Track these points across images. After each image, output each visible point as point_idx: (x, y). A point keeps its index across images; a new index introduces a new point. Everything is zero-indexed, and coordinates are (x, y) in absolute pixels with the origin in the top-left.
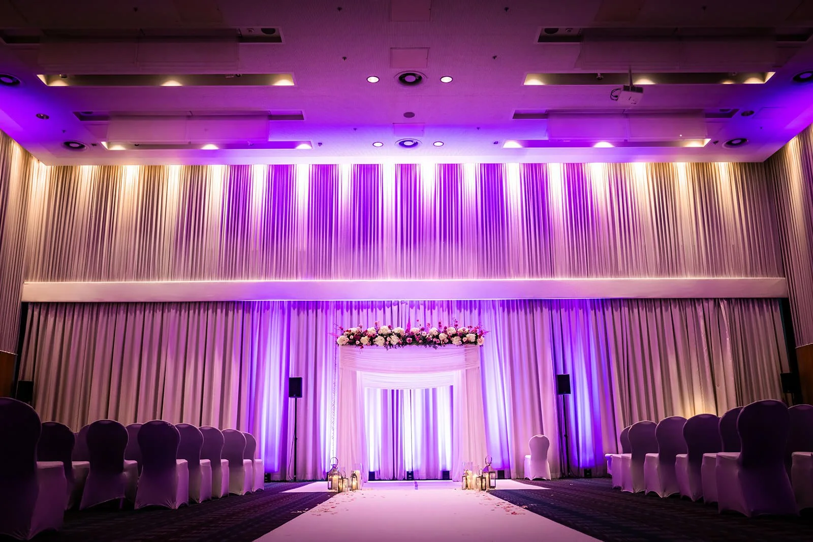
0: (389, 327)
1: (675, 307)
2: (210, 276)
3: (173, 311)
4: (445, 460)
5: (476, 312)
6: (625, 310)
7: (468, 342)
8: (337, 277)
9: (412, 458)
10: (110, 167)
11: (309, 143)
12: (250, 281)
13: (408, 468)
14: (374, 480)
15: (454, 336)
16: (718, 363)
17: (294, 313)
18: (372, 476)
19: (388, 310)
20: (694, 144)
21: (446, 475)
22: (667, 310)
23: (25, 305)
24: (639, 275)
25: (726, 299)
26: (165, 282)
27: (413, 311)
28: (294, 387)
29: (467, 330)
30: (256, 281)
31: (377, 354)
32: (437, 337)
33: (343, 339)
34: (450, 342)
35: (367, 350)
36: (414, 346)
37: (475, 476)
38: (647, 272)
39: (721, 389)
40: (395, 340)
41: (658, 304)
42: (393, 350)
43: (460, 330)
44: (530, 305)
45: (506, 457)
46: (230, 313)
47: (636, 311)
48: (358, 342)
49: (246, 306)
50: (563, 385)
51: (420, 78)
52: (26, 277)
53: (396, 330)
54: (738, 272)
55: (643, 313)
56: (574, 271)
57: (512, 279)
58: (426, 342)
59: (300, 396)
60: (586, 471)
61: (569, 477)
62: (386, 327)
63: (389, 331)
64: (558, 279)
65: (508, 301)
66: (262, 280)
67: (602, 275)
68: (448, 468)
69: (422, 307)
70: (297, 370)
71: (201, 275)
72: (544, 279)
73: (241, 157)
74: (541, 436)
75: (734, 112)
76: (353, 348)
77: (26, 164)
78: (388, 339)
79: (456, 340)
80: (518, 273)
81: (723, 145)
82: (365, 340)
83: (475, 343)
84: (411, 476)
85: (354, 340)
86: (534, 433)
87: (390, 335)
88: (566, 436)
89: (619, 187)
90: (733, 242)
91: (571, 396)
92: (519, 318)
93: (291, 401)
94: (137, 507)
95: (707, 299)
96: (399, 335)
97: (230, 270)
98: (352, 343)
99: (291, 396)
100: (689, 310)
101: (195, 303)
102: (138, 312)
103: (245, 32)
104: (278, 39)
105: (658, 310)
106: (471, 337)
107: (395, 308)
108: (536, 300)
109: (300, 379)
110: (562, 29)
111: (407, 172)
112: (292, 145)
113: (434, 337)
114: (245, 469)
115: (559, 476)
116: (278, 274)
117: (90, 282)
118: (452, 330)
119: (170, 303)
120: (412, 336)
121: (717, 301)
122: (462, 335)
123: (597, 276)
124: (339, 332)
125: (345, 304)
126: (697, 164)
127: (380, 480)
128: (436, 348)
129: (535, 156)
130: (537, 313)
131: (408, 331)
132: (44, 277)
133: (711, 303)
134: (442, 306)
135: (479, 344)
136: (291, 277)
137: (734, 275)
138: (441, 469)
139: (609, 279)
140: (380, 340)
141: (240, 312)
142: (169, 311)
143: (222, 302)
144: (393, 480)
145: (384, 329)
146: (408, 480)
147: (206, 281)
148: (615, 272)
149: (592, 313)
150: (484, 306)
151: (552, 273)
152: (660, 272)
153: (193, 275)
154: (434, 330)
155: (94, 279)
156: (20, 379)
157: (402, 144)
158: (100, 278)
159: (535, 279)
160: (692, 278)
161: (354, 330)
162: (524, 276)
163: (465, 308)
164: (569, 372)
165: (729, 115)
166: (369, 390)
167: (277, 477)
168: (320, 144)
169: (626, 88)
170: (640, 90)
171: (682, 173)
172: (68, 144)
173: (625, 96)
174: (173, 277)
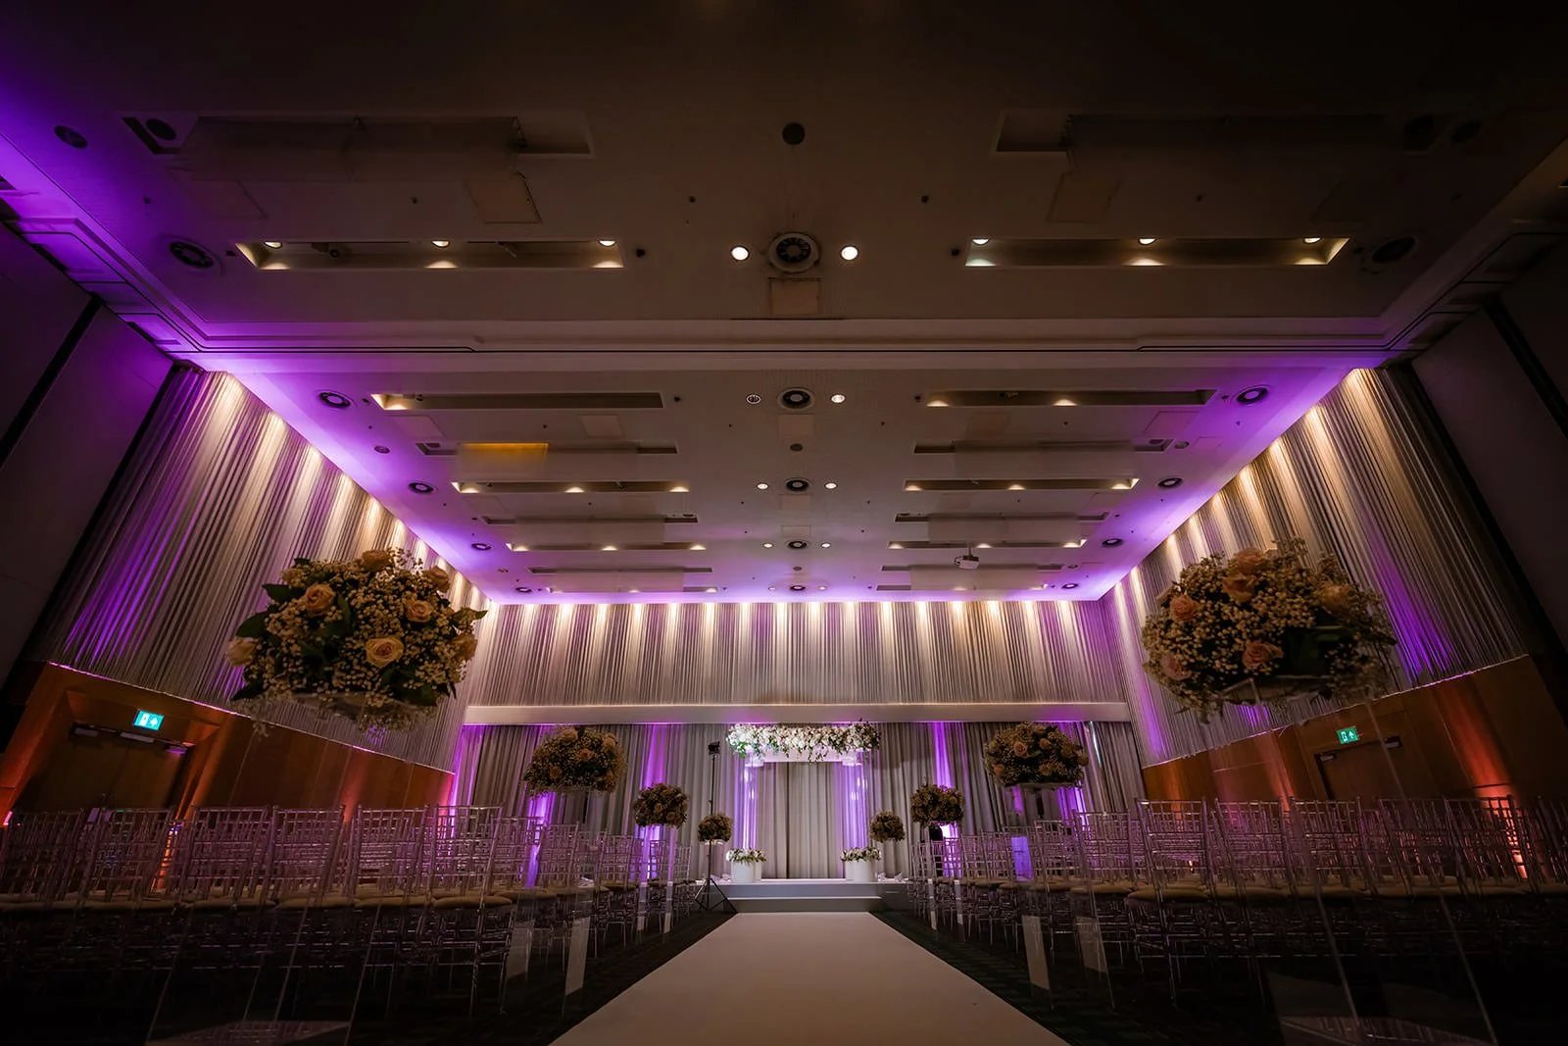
2: (627, 701)
10: (548, 604)
11: (716, 588)
24: (998, 700)
26: (587, 706)
30: (666, 705)
38: (1004, 697)
51: (805, 544)
52: (470, 702)
54: (1085, 697)
56: (940, 697)
64: (927, 704)
66: (672, 705)
71: (619, 700)
72: (916, 704)
73: (660, 598)
75: (1063, 565)
77: (481, 602)
80: (892, 698)
81: (1060, 588)
89: (977, 622)
90: (1077, 670)
97: (644, 696)
103: (670, 516)
104: (695, 520)
110: (914, 513)
111: (796, 608)
112: (702, 590)
116: (685, 700)
117: (525, 707)
129: (903, 596)
132: (484, 702)
137: (1081, 701)
143: (637, 725)
147: (623, 706)
148: (977, 697)
151: (922, 699)
152: (1017, 697)
153: (612, 700)
155: (528, 703)
157: (792, 589)
158: (532, 703)
159: (907, 704)
160: (1046, 703)
162: (898, 701)
165: (1059, 567)
168: (725, 589)
169: (965, 558)
170: (976, 559)
171: (1029, 606)
172: (518, 589)
173: (964, 564)
174: (595, 703)
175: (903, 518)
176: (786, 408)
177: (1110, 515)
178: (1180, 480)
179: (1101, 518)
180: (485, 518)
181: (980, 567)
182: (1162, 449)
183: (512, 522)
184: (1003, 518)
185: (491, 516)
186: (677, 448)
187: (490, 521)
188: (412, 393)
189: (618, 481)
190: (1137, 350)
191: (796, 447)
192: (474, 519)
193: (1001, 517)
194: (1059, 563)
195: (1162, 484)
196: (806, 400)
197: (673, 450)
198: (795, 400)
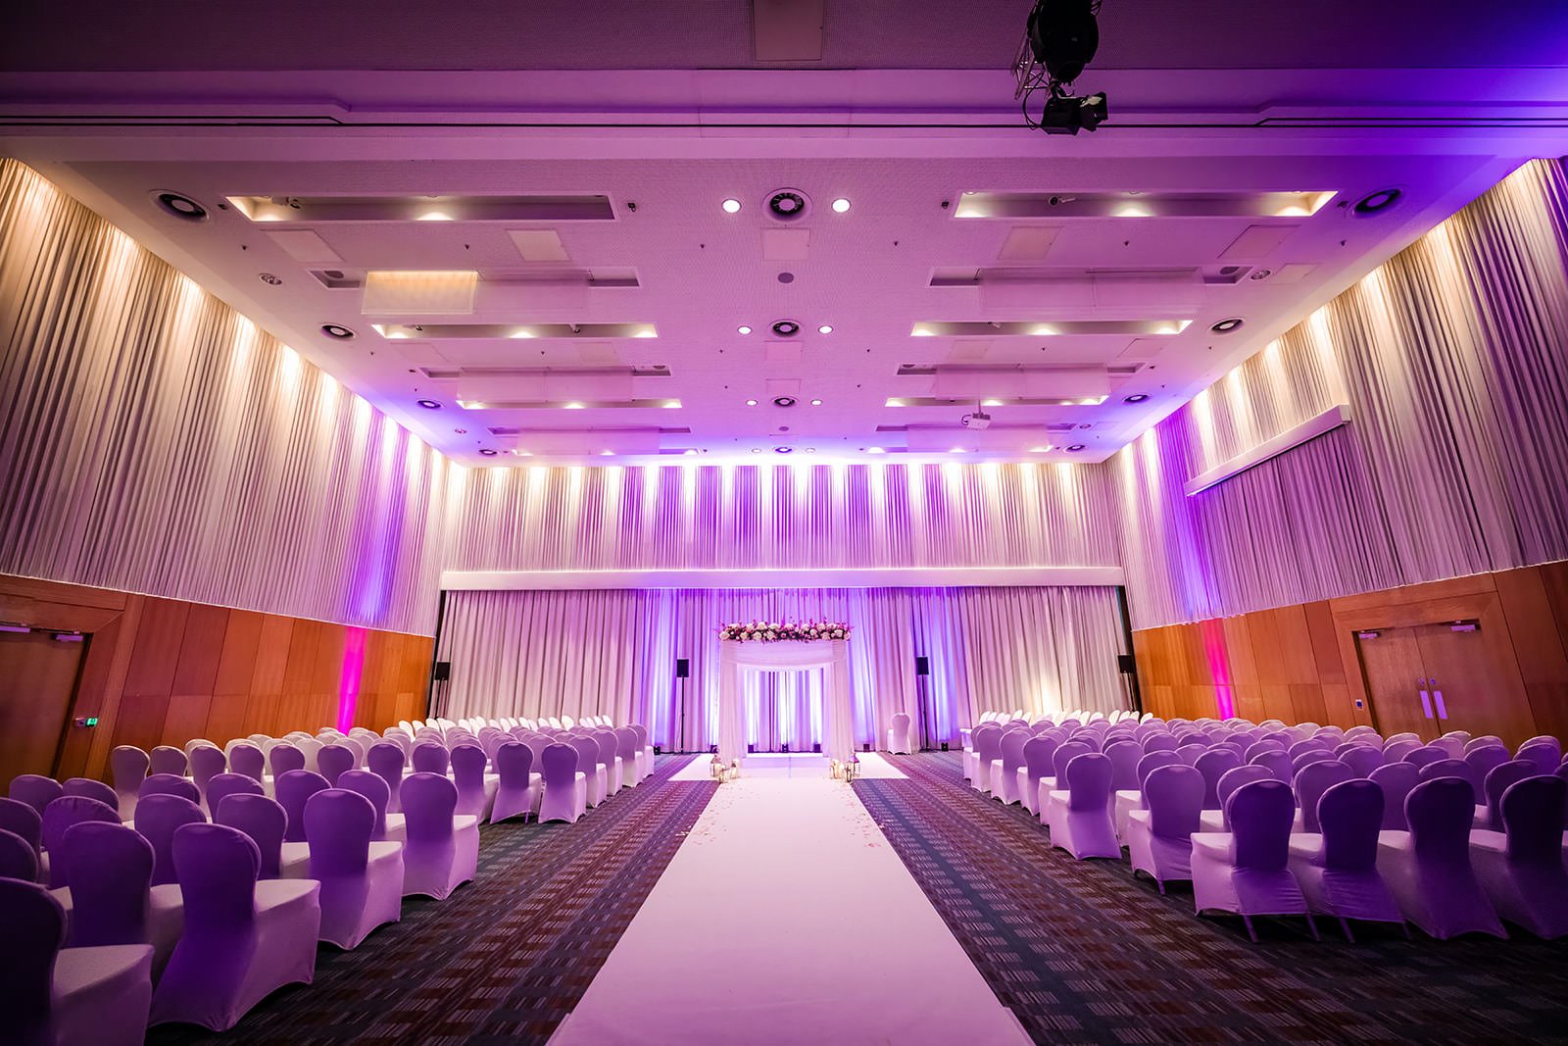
0: (766, 623)
1: (1023, 593)
2: (608, 566)
3: (574, 598)
4: (817, 735)
5: (844, 599)
6: (978, 596)
7: (836, 637)
8: (720, 567)
9: (786, 732)
10: (519, 469)
11: (696, 450)
12: (643, 570)
13: (783, 741)
14: (753, 752)
15: (823, 631)
16: (1061, 642)
17: (682, 600)
18: (751, 749)
19: (765, 597)
20: (1038, 450)
21: (817, 748)
22: (1015, 596)
23: (443, 593)
24: (989, 564)
25: (1069, 587)
26: (566, 571)
27: (788, 598)
28: (682, 668)
29: (835, 626)
30: (647, 570)
31: (755, 648)
32: (808, 633)
33: (724, 634)
34: (820, 637)
35: (747, 644)
36: (788, 641)
37: (842, 767)
38: (997, 562)
39: (1064, 670)
40: (770, 635)
41: (1007, 591)
42: (768, 644)
43: (829, 625)
44: (893, 591)
45: (871, 731)
46: (625, 600)
47: (987, 597)
48: (738, 638)
49: (639, 593)
50: (922, 666)
51: (793, 401)
52: (445, 567)
53: (772, 626)
54: (1080, 562)
55: (993, 599)
56: (931, 561)
57: (876, 569)
58: (798, 637)
59: (687, 676)
60: (943, 744)
61: (928, 750)
62: (763, 623)
63: (766, 627)
64: (917, 568)
65: (873, 589)
66: (654, 570)
67: (957, 565)
68: (819, 742)
69: (796, 595)
70: (685, 654)
71: (600, 566)
72: (905, 569)
73: (636, 461)
74: (902, 714)
75: (1074, 425)
76: (734, 642)
77: (446, 465)
78: (765, 634)
79: (825, 635)
80: (881, 563)
81: (1064, 451)
82: (744, 635)
83: (843, 638)
84: (785, 749)
85: (735, 635)
86: (896, 711)
87: (766, 631)
88: (925, 712)
89: (973, 485)
90: (1074, 534)
91: (929, 677)
92: (882, 603)
93: (679, 680)
94: (540, 821)
95: (1051, 587)
96: (774, 631)
97: (626, 559)
98: (732, 638)
99: (679, 676)
100: (1035, 597)
101: (594, 590)
102: (543, 599)
103: (638, 368)
104: (668, 373)
105: (1007, 597)
106: (839, 633)
107: (772, 595)
108: (898, 588)
109: (687, 660)
110: (918, 364)
111: (782, 472)
112: (681, 452)
113: (805, 632)
114: (637, 762)
115: (918, 749)
116: (668, 564)
117: (501, 572)
118: (822, 626)
119: (572, 591)
120: (787, 632)
121: (1060, 589)
122: (831, 631)
123: (952, 566)
124: (722, 628)
125: (727, 592)
126: (1042, 465)
127: (758, 752)
128: (807, 642)
129: (896, 459)
130: (899, 599)
131: (782, 626)
132: (460, 567)
133: (1055, 590)
134: (814, 594)
135: (846, 638)
136: (679, 567)
137: (1076, 565)
138: (812, 741)
139: (963, 568)
140: (757, 635)
141: (634, 598)
142: (571, 598)
143: (618, 590)
144: (771, 751)
145: (761, 625)
146: (783, 752)
147: (604, 571)
148: (969, 562)
149: (947, 599)
150: (852, 593)
151: (912, 564)
152: (1009, 562)
153: (593, 565)
154: (805, 626)
155: (505, 569)
156: (438, 660)
157: (778, 450)
158: (510, 568)
159: (897, 569)
160: (1039, 568)
161: (734, 626)
162: (887, 566)
163: (835, 595)
164: (928, 655)
165: (1069, 427)
166: (748, 673)
167: (666, 749)
168: (705, 451)
169: (975, 416)
170: (987, 417)
171: (1028, 472)
172: (482, 451)
173: (974, 423)
174: (574, 568)
175: (906, 370)
176: (775, 221)
177: (1144, 366)
178: (1240, 321)
179: (1133, 369)
180: (424, 370)
181: (992, 427)
182: (1233, 280)
183: (455, 374)
184: (1022, 370)
185: (432, 367)
186: (638, 279)
187: (431, 374)
188: (284, 195)
189: (572, 324)
190: (1257, 126)
191: (785, 278)
192: (412, 371)
193: (1019, 369)
194: (1070, 423)
195: (1217, 329)
196: (800, 207)
197: (634, 282)
198: (785, 208)
